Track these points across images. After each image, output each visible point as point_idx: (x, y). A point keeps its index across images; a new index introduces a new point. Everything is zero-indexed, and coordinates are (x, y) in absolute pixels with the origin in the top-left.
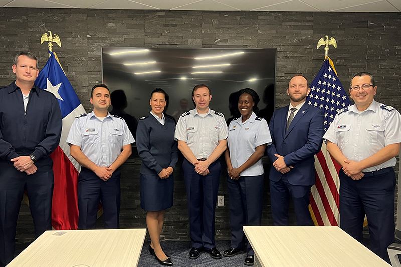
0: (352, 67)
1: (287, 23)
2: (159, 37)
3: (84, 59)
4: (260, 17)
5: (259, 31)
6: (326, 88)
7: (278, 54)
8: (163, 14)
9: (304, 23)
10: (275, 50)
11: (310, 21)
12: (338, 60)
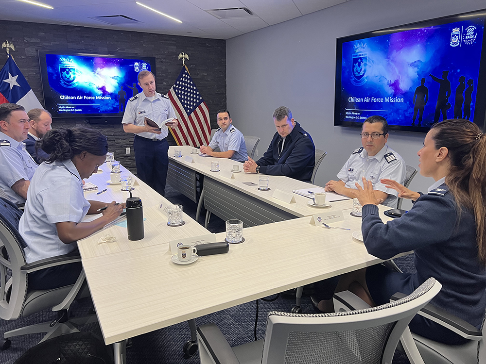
0: (199, 70)
2: (77, 44)
3: (23, 57)
4: (144, 36)
5: (144, 45)
6: (185, 82)
7: (156, 60)
8: (79, 29)
9: (170, 42)
10: (154, 58)
11: (173, 41)
12: (192, 66)
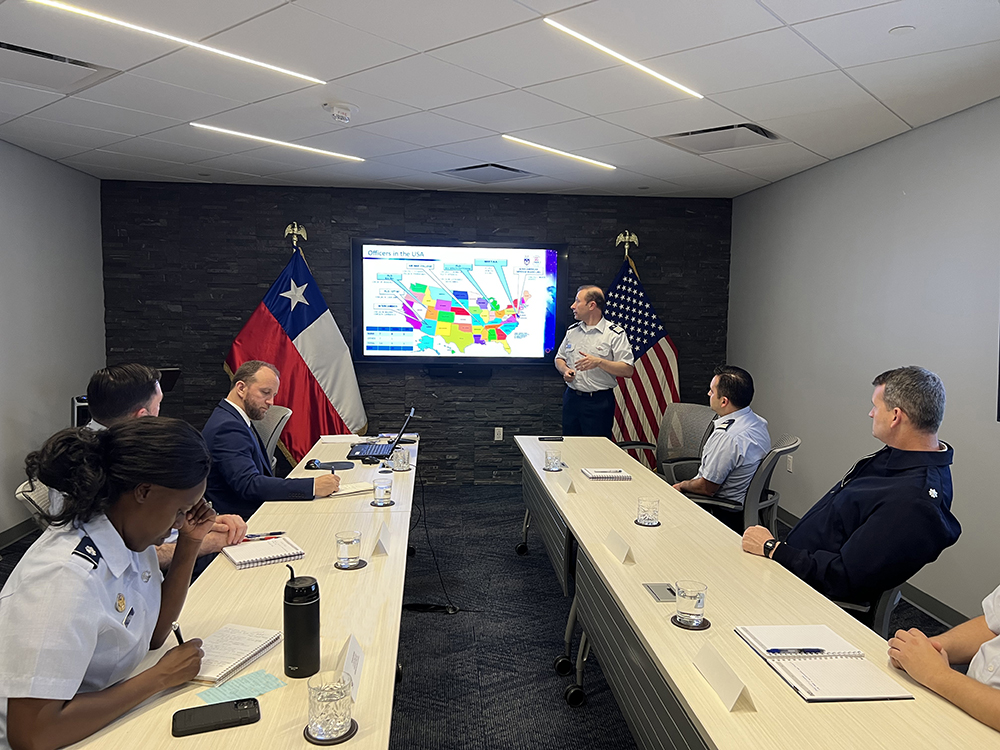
0: (666, 265)
1: (584, 210)
2: (422, 224)
4: (550, 202)
6: (626, 294)
9: (605, 211)
11: (611, 207)
